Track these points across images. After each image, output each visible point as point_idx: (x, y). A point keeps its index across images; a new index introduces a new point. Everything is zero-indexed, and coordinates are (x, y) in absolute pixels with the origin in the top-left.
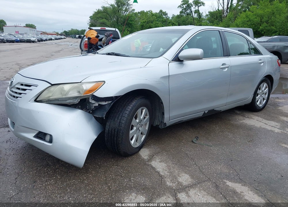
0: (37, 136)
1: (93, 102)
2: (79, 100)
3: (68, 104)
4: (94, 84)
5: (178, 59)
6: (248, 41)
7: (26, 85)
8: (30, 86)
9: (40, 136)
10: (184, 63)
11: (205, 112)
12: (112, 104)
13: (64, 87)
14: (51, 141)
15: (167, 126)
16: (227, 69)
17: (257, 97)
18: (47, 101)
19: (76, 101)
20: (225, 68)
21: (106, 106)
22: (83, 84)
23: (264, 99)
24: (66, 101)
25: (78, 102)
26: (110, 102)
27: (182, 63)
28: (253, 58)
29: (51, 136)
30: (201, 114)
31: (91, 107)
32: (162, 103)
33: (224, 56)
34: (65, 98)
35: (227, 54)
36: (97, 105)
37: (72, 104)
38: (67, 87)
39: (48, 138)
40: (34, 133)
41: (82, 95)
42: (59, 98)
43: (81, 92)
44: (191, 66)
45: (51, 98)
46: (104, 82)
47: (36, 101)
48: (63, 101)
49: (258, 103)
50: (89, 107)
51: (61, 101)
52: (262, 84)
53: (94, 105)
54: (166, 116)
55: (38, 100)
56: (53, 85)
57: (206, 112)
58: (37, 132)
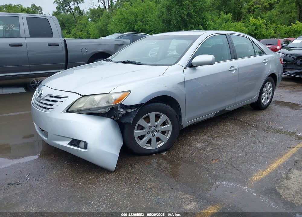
0: (71, 144)
1: (121, 110)
2: (109, 109)
3: (100, 113)
4: (122, 94)
5: (191, 65)
6: (252, 42)
7: (56, 97)
8: (61, 98)
9: (74, 143)
10: (196, 69)
11: (216, 113)
12: (138, 111)
13: (94, 97)
14: (86, 147)
15: (184, 127)
16: (235, 71)
17: (262, 95)
18: (78, 111)
19: (107, 110)
20: (233, 70)
21: (132, 113)
22: (111, 94)
23: (268, 98)
24: (98, 110)
25: (108, 111)
26: (136, 109)
27: (195, 69)
28: (258, 59)
29: (85, 142)
30: (213, 115)
31: (118, 115)
32: (179, 107)
33: (231, 59)
34: (97, 108)
35: (234, 56)
36: (124, 112)
37: (103, 113)
38: (97, 98)
39: (82, 145)
40: (68, 140)
41: (112, 105)
42: (91, 108)
43: (110, 102)
44: (203, 71)
45: (83, 108)
46: (130, 91)
47: (68, 111)
48: (94, 110)
49: (263, 101)
50: (116, 115)
51: (92, 110)
52: (268, 83)
53: (122, 113)
54: (183, 118)
55: (69, 110)
56: (83, 96)
57: (218, 112)
58: (71, 140)
